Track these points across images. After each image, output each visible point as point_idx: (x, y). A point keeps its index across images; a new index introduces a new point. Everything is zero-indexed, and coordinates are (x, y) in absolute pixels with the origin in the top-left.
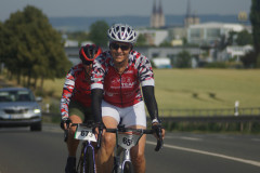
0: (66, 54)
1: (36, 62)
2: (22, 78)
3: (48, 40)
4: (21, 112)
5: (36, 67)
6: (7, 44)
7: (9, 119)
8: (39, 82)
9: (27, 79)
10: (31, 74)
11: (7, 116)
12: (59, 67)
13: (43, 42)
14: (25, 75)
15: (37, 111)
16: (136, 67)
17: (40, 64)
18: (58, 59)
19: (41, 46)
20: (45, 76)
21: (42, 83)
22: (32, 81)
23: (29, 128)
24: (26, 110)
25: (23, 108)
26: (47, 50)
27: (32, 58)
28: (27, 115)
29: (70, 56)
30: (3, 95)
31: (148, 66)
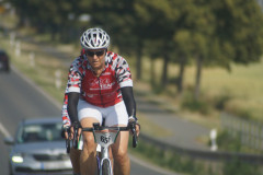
1: (183, 22)
2: (146, 63)
5: (182, 36)
8: (190, 74)
9: (159, 65)
10: (169, 53)
12: (243, 34)
14: (154, 57)
16: (113, 68)
17: (192, 28)
18: (237, 12)
20: (205, 59)
21: (198, 75)
22: (174, 70)
27: (172, 14)
30: (32, 129)
31: (125, 67)
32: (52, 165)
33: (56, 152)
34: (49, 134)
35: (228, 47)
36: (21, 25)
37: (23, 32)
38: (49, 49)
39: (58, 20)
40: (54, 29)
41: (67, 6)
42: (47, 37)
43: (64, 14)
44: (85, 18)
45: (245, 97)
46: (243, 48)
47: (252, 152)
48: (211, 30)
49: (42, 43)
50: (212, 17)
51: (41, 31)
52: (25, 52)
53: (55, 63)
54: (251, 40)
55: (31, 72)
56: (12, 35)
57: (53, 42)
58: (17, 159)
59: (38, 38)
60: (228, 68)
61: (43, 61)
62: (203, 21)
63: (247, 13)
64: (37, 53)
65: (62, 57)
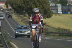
0: (51, 9)
3: (44, 3)
4: (24, 32)
6: (28, 5)
7: (21, 34)
11: (20, 33)
13: (41, 4)
15: (29, 32)
18: (47, 10)
19: (41, 6)
23: (27, 37)
24: (26, 31)
25: (25, 31)
26: (43, 7)
28: (26, 33)
29: (52, 9)
30: (19, 27)
31: (42, 16)
32: (23, 33)
33: (24, 31)
34: (22, 28)
35: (46, 15)
36: (15, 12)
37: (15, 13)
38: (19, 16)
39: (20, 11)
40: (20, 13)
41: (22, 9)
42: (19, 14)
43: (21, 10)
44: (24, 11)
45: (48, 23)
46: (48, 16)
47: (49, 31)
48: (43, 13)
49: (18, 15)
50: (43, 11)
51: (18, 13)
52: (15, 16)
53: (20, 18)
54: (49, 14)
55: (16, 19)
56: (13, 14)
57: (19, 15)
58: (17, 32)
59: (17, 14)
60: (46, 19)
61: (18, 18)
62: (42, 12)
63: (49, 11)
64: (17, 16)
65: (21, 17)
